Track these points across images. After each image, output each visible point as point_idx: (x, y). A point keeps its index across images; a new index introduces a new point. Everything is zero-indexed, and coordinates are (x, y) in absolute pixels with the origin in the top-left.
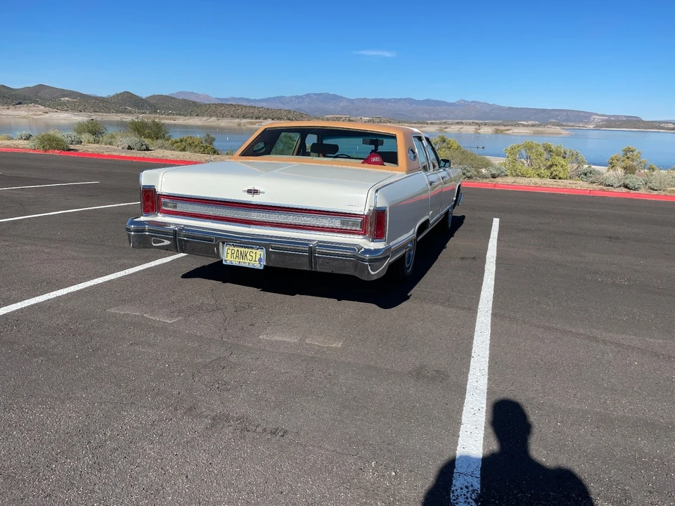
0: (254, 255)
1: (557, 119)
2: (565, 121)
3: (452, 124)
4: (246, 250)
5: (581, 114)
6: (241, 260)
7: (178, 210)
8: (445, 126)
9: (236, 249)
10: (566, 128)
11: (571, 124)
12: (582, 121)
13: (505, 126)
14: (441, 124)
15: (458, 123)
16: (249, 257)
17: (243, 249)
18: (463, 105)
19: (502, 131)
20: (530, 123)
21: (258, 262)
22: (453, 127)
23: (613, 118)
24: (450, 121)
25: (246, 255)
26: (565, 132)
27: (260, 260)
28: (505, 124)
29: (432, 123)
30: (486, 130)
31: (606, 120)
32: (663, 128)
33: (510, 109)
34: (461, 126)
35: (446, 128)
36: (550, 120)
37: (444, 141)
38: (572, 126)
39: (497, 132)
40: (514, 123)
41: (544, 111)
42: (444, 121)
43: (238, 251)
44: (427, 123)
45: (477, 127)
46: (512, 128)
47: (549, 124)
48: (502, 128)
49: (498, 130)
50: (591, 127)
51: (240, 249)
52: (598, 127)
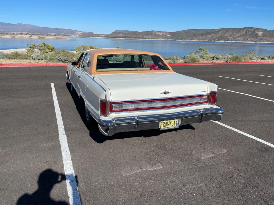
0: (174, 123)
1: (64, 33)
2: (67, 33)
3: (17, 34)
4: (170, 121)
5: (73, 31)
6: (168, 126)
7: (124, 108)
8: (14, 35)
9: (165, 122)
10: (68, 36)
11: (70, 35)
12: (73, 34)
13: (43, 35)
14: (12, 34)
15: (20, 34)
16: (172, 124)
17: (168, 121)
18: (19, 25)
19: (42, 38)
20: (53, 34)
21: (176, 125)
22: (18, 36)
23: (84, 33)
24: (15, 33)
25: (170, 124)
26: (68, 38)
27: (177, 124)
28: (42, 34)
29: (7, 34)
30: (34, 37)
31: (82, 34)
32: (101, 37)
33: (43, 27)
34: (22, 35)
35: (15, 36)
36: (61, 33)
37: (45, 45)
38: (70, 36)
39: (40, 38)
40: (46, 34)
41: (57, 29)
42: (12, 33)
43: (166, 122)
44: (4, 34)
45: (30, 36)
46: (46, 36)
47: (61, 34)
48: (42, 36)
49: (40, 37)
50: (77, 36)
51: (167, 121)
52: (80, 36)
